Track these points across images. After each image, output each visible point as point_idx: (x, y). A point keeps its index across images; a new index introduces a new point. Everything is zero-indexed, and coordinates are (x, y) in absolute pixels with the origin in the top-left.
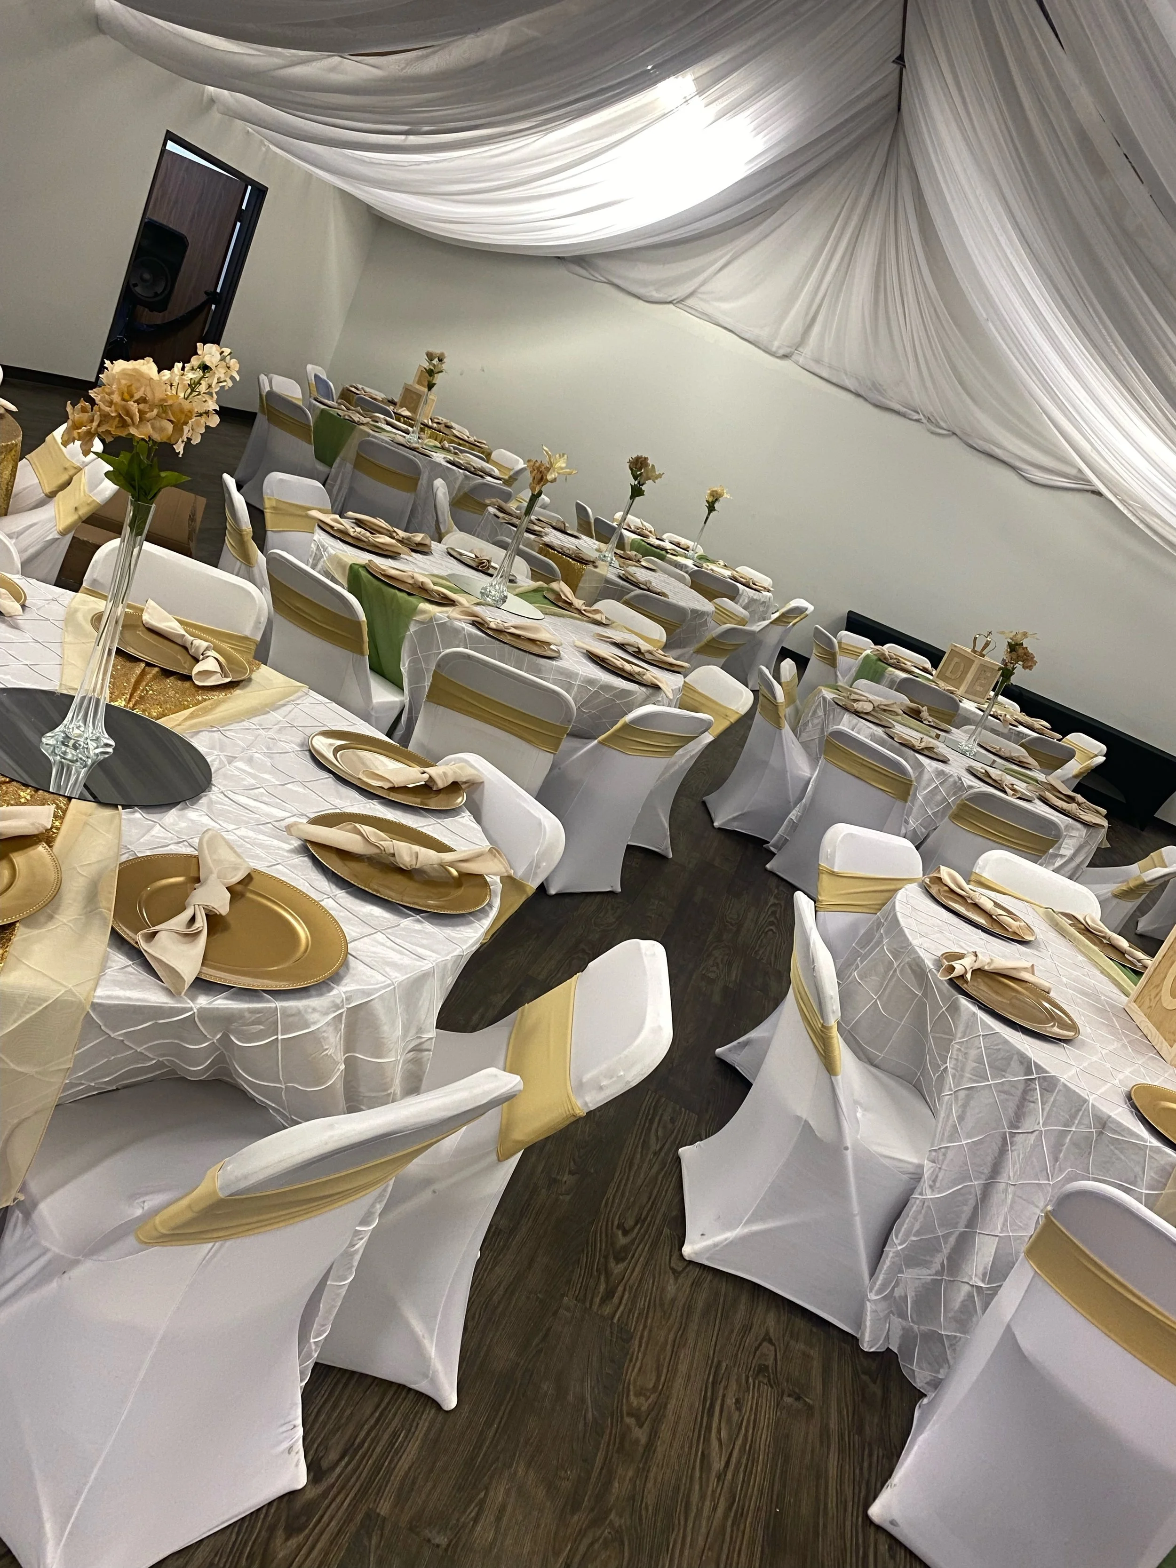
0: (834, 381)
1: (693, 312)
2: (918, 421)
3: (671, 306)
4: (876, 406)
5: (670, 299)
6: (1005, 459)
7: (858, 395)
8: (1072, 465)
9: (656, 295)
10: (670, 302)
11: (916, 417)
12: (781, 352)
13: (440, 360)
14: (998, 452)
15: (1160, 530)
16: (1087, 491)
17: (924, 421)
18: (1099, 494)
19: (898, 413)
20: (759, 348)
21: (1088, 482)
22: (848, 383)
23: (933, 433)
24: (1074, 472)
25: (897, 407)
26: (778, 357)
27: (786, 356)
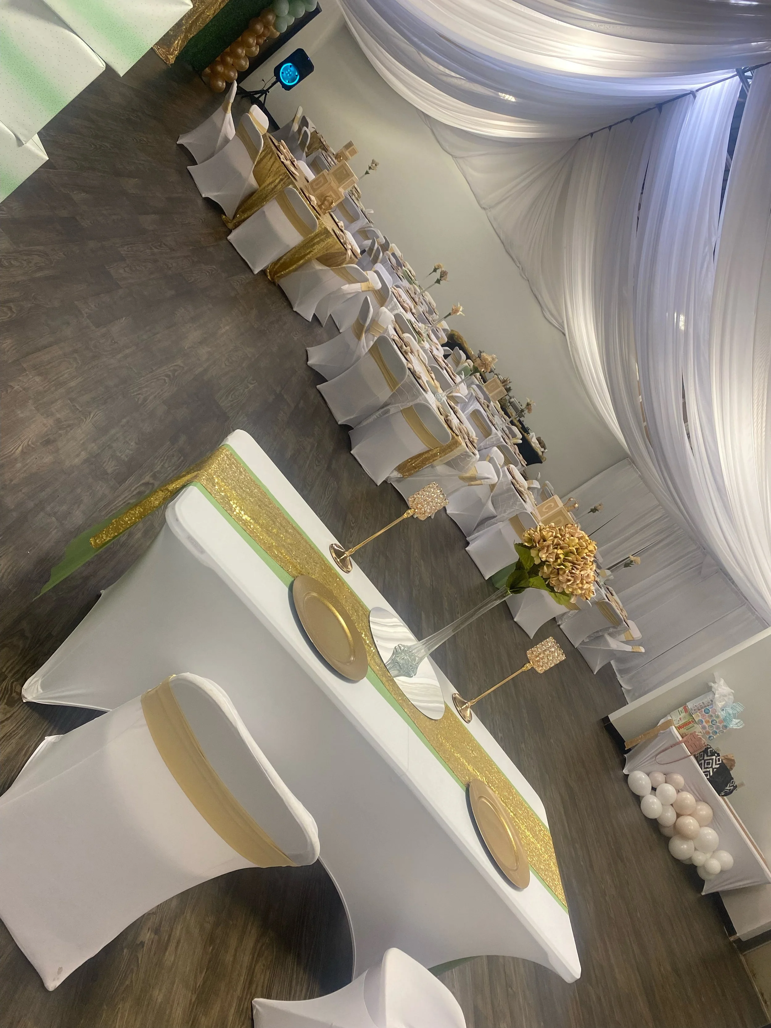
0: (497, 231)
1: (458, 165)
2: (518, 267)
3: (451, 156)
4: (507, 251)
5: (453, 154)
6: (541, 302)
7: (503, 243)
8: (562, 319)
9: (447, 148)
10: (451, 155)
11: (519, 265)
12: (484, 206)
13: (376, 165)
14: (539, 298)
15: (577, 362)
16: (561, 331)
17: (521, 268)
18: (564, 335)
19: (513, 259)
20: (476, 198)
21: (563, 328)
22: (501, 236)
23: (521, 275)
24: (561, 321)
25: (514, 257)
26: (481, 207)
27: (484, 209)
